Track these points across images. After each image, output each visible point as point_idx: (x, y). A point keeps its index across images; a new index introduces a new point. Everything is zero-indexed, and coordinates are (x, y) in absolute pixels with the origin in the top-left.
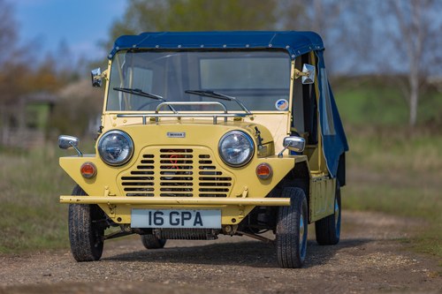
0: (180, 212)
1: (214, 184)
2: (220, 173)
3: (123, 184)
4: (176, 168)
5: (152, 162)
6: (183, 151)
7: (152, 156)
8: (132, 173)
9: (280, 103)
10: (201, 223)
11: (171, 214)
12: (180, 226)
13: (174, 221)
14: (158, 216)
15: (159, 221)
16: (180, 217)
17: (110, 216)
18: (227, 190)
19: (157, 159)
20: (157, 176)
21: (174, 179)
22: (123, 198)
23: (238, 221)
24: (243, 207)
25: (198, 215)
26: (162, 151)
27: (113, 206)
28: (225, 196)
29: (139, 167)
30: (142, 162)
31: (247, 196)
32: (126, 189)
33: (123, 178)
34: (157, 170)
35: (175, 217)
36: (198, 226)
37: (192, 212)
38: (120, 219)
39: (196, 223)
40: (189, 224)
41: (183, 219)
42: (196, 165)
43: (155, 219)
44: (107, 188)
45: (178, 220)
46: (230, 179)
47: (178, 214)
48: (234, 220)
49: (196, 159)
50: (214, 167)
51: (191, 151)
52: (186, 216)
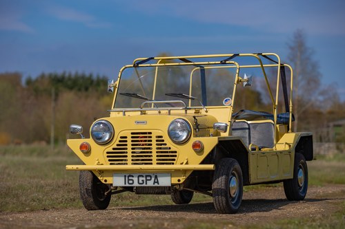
0: (144, 175)
1: (168, 156)
2: (170, 148)
3: (108, 157)
4: (143, 145)
5: (126, 141)
6: (145, 133)
7: (126, 137)
8: (114, 149)
9: (226, 101)
10: (158, 182)
11: (138, 177)
12: (144, 185)
13: (141, 182)
14: (130, 178)
15: (131, 182)
16: (144, 179)
17: (99, 178)
18: (174, 160)
19: (129, 139)
20: (129, 151)
21: (141, 152)
22: (107, 166)
23: (182, 181)
24: (185, 171)
25: (156, 177)
26: (132, 133)
27: (102, 172)
28: (173, 164)
29: (118, 145)
30: (120, 141)
31: (187, 163)
32: (109, 160)
33: (108, 153)
34: (129, 147)
35: (141, 179)
36: (156, 185)
37: (152, 175)
38: (106, 181)
39: (155, 182)
40: (150, 183)
41: (147, 180)
42: (154, 143)
43: (129, 180)
44: (97, 159)
45: (143, 181)
46: (176, 152)
47: (143, 176)
48: (179, 180)
49: (154, 139)
50: (166, 144)
51: (150, 133)
52: (148, 178)
